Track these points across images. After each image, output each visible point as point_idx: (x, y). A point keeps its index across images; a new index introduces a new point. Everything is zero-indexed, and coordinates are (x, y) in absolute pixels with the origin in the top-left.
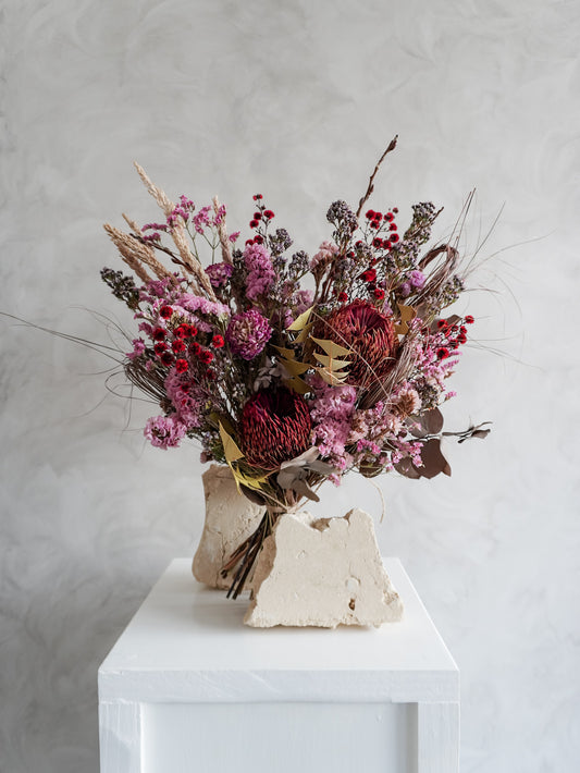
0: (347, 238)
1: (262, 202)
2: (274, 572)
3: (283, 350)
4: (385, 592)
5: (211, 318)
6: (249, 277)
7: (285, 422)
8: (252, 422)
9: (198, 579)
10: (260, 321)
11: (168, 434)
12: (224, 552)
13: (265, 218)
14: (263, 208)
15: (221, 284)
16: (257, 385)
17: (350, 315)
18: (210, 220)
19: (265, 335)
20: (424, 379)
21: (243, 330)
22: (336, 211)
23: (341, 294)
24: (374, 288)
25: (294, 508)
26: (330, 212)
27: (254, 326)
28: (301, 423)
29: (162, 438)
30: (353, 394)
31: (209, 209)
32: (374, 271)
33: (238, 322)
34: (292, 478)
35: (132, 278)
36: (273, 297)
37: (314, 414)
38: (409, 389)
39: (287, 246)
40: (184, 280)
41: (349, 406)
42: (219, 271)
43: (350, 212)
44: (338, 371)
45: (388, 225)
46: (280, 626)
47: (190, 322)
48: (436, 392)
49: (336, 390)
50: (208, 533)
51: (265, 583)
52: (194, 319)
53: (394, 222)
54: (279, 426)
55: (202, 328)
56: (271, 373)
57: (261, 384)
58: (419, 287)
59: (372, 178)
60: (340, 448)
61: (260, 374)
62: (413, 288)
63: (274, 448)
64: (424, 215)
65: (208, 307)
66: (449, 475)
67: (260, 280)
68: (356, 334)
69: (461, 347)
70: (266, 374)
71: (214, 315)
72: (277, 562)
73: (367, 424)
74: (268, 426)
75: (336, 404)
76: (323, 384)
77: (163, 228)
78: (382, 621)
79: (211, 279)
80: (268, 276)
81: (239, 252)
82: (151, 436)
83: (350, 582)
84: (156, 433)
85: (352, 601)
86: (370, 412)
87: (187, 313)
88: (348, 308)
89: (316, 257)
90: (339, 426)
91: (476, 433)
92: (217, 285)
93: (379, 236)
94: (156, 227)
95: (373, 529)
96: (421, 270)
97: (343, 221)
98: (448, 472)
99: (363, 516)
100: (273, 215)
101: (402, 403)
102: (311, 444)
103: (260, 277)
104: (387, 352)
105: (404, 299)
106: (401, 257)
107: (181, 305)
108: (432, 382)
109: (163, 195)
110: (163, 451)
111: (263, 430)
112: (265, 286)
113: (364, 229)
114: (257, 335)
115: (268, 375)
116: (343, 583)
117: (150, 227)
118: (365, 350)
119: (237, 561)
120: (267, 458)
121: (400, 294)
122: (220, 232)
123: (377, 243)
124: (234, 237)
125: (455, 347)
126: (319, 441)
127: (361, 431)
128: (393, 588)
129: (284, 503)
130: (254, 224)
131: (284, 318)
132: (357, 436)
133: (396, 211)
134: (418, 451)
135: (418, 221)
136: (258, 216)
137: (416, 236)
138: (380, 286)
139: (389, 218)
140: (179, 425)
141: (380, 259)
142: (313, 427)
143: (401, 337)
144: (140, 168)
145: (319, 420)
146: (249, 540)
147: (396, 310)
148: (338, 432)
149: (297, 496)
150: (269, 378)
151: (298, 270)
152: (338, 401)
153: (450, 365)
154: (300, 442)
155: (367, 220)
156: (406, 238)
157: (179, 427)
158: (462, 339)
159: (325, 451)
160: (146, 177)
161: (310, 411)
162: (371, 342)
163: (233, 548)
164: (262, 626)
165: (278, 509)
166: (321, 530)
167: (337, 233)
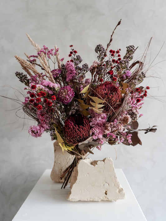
0: (103, 58)
1: (73, 48)
2: (77, 181)
3: (80, 100)
4: (118, 188)
5: (53, 89)
6: (67, 74)
7: (80, 127)
8: (68, 128)
9: (52, 179)
10: (70, 90)
11: (37, 132)
12: (61, 170)
13: (74, 53)
14: (73, 50)
15: (57, 77)
16: (70, 113)
17: (104, 87)
18: (53, 53)
19: (72, 95)
20: (131, 110)
21: (64, 93)
22: (98, 48)
23: (101, 79)
24: (113, 77)
25: (85, 156)
26: (96, 49)
27: (68, 92)
28: (86, 128)
29: (35, 133)
30: (105, 116)
31: (53, 50)
32: (113, 71)
33: (62, 90)
34: (84, 146)
35: (26, 75)
36: (75, 81)
37: (91, 124)
38: (126, 114)
39: (80, 62)
40: (45, 75)
41: (104, 120)
42: (56, 72)
43: (103, 49)
44: (99, 108)
45: (117, 55)
46: (80, 201)
47: (45, 91)
48: (136, 115)
49: (99, 115)
50: (55, 164)
51: (74, 185)
52: (47, 90)
53: (119, 54)
54: (78, 129)
55: (49, 93)
56: (75, 108)
57: (72, 112)
58: (129, 76)
59: (112, 36)
60: (101, 136)
61: (71, 109)
62: (127, 77)
63: (76, 137)
64: (130, 50)
65: (52, 85)
66: (141, 145)
67: (71, 75)
68: (106, 94)
69: (145, 98)
70: (74, 109)
71: (54, 88)
72: (78, 178)
73: (111, 127)
74: (74, 129)
75: (99, 120)
76: (94, 113)
77: (37, 57)
78: (117, 199)
79: (53, 75)
80: (74, 73)
81: (64, 65)
82: (31, 133)
83: (105, 185)
84: (33, 132)
85: (106, 191)
86: (112, 123)
87: (44, 87)
88: (103, 84)
89: (92, 66)
90: (100, 128)
91: (151, 130)
92: (55, 77)
93: (114, 59)
94: (34, 56)
95: (113, 165)
96: (130, 70)
97: (101, 52)
98: (141, 144)
99: (110, 160)
100: (77, 52)
101: (124, 120)
102: (90, 135)
103: (71, 73)
104: (118, 101)
105: (123, 81)
106: (123, 65)
107: (42, 84)
108: (134, 111)
109: (37, 45)
110: (36, 138)
111: (72, 130)
112: (73, 77)
113: (109, 56)
114: (69, 95)
115: (75, 109)
116: (103, 185)
117: (31, 56)
118: (110, 100)
119: (65, 174)
120: (74, 140)
121: (122, 79)
122: (57, 58)
123: (114, 61)
124: (62, 60)
125: (143, 98)
126: (93, 134)
127: (109, 130)
128: (121, 187)
129: (81, 155)
130: (70, 56)
131: (80, 88)
132: (107, 132)
133: (120, 50)
134: (130, 138)
135: (129, 52)
136: (71, 53)
137: (128, 57)
138: (115, 76)
139: (118, 52)
140: (42, 128)
141: (114, 66)
142: (90, 129)
143: (123, 95)
144: (28, 35)
145: (93, 126)
146: (69, 167)
147: (121, 85)
148: (100, 130)
149: (86, 152)
150: (75, 110)
151: (84, 70)
152: (100, 119)
153: (141, 104)
154: (86, 134)
155: (110, 53)
156: (124, 58)
157: (41, 129)
158: (145, 95)
159: (95, 138)
160: (30, 39)
161: (89, 123)
162: (112, 97)
163: (64, 169)
164: (73, 201)
165: (79, 157)
166: (94, 165)
167: (99, 57)
